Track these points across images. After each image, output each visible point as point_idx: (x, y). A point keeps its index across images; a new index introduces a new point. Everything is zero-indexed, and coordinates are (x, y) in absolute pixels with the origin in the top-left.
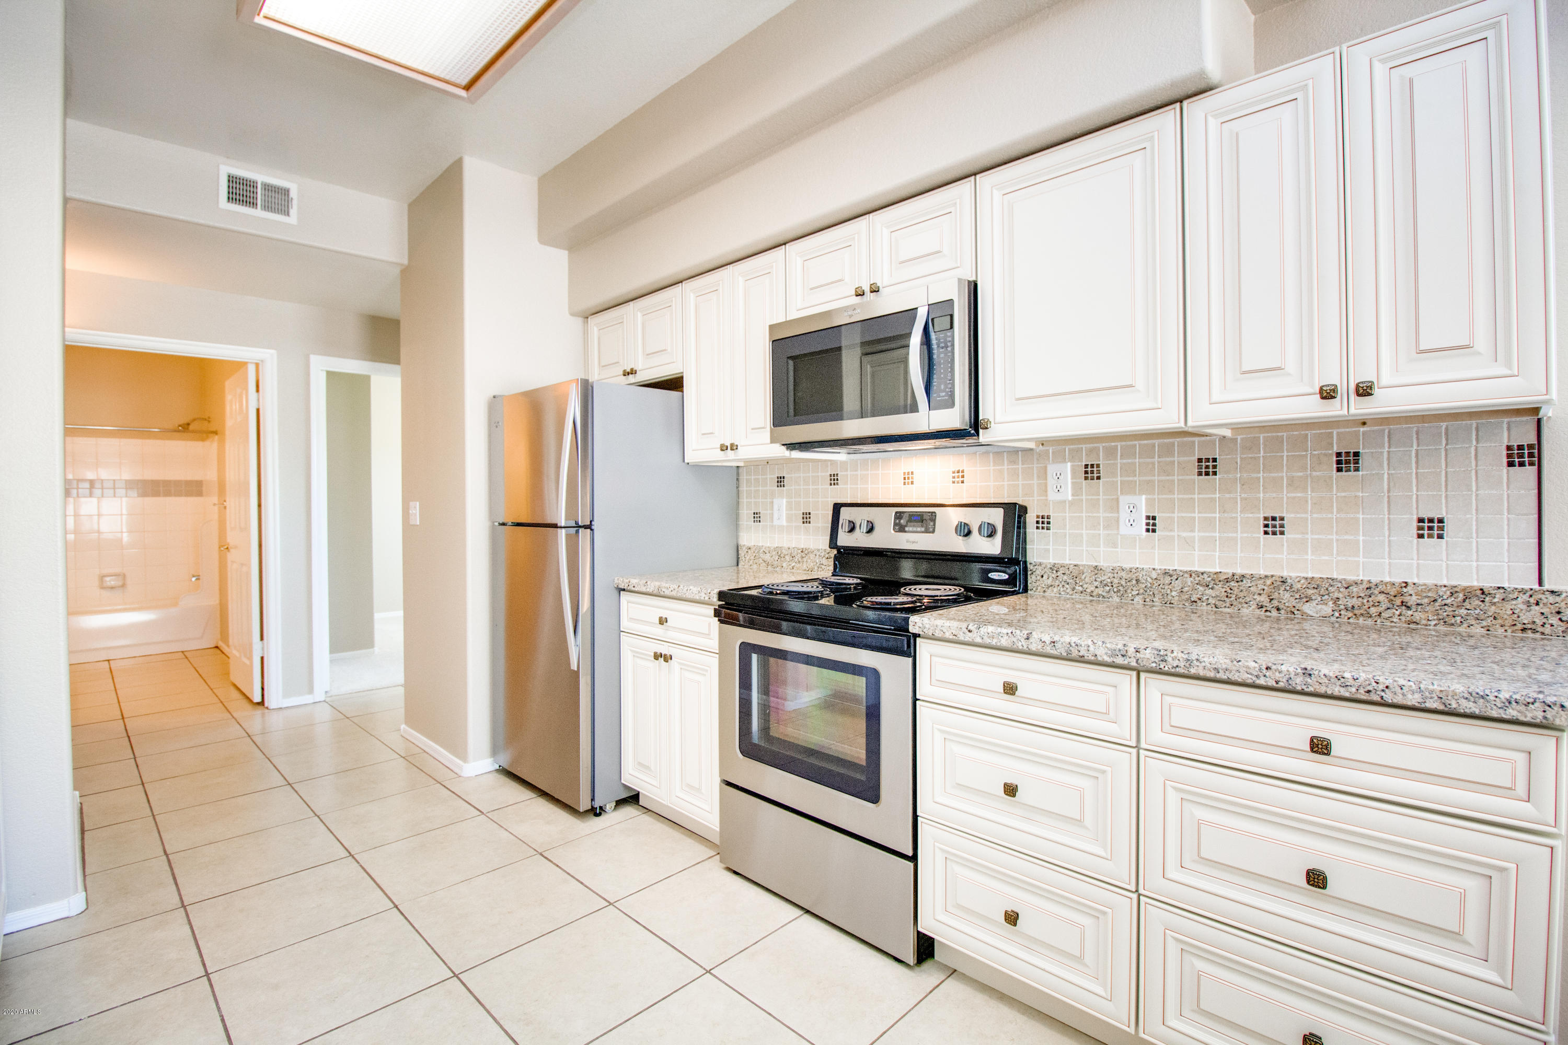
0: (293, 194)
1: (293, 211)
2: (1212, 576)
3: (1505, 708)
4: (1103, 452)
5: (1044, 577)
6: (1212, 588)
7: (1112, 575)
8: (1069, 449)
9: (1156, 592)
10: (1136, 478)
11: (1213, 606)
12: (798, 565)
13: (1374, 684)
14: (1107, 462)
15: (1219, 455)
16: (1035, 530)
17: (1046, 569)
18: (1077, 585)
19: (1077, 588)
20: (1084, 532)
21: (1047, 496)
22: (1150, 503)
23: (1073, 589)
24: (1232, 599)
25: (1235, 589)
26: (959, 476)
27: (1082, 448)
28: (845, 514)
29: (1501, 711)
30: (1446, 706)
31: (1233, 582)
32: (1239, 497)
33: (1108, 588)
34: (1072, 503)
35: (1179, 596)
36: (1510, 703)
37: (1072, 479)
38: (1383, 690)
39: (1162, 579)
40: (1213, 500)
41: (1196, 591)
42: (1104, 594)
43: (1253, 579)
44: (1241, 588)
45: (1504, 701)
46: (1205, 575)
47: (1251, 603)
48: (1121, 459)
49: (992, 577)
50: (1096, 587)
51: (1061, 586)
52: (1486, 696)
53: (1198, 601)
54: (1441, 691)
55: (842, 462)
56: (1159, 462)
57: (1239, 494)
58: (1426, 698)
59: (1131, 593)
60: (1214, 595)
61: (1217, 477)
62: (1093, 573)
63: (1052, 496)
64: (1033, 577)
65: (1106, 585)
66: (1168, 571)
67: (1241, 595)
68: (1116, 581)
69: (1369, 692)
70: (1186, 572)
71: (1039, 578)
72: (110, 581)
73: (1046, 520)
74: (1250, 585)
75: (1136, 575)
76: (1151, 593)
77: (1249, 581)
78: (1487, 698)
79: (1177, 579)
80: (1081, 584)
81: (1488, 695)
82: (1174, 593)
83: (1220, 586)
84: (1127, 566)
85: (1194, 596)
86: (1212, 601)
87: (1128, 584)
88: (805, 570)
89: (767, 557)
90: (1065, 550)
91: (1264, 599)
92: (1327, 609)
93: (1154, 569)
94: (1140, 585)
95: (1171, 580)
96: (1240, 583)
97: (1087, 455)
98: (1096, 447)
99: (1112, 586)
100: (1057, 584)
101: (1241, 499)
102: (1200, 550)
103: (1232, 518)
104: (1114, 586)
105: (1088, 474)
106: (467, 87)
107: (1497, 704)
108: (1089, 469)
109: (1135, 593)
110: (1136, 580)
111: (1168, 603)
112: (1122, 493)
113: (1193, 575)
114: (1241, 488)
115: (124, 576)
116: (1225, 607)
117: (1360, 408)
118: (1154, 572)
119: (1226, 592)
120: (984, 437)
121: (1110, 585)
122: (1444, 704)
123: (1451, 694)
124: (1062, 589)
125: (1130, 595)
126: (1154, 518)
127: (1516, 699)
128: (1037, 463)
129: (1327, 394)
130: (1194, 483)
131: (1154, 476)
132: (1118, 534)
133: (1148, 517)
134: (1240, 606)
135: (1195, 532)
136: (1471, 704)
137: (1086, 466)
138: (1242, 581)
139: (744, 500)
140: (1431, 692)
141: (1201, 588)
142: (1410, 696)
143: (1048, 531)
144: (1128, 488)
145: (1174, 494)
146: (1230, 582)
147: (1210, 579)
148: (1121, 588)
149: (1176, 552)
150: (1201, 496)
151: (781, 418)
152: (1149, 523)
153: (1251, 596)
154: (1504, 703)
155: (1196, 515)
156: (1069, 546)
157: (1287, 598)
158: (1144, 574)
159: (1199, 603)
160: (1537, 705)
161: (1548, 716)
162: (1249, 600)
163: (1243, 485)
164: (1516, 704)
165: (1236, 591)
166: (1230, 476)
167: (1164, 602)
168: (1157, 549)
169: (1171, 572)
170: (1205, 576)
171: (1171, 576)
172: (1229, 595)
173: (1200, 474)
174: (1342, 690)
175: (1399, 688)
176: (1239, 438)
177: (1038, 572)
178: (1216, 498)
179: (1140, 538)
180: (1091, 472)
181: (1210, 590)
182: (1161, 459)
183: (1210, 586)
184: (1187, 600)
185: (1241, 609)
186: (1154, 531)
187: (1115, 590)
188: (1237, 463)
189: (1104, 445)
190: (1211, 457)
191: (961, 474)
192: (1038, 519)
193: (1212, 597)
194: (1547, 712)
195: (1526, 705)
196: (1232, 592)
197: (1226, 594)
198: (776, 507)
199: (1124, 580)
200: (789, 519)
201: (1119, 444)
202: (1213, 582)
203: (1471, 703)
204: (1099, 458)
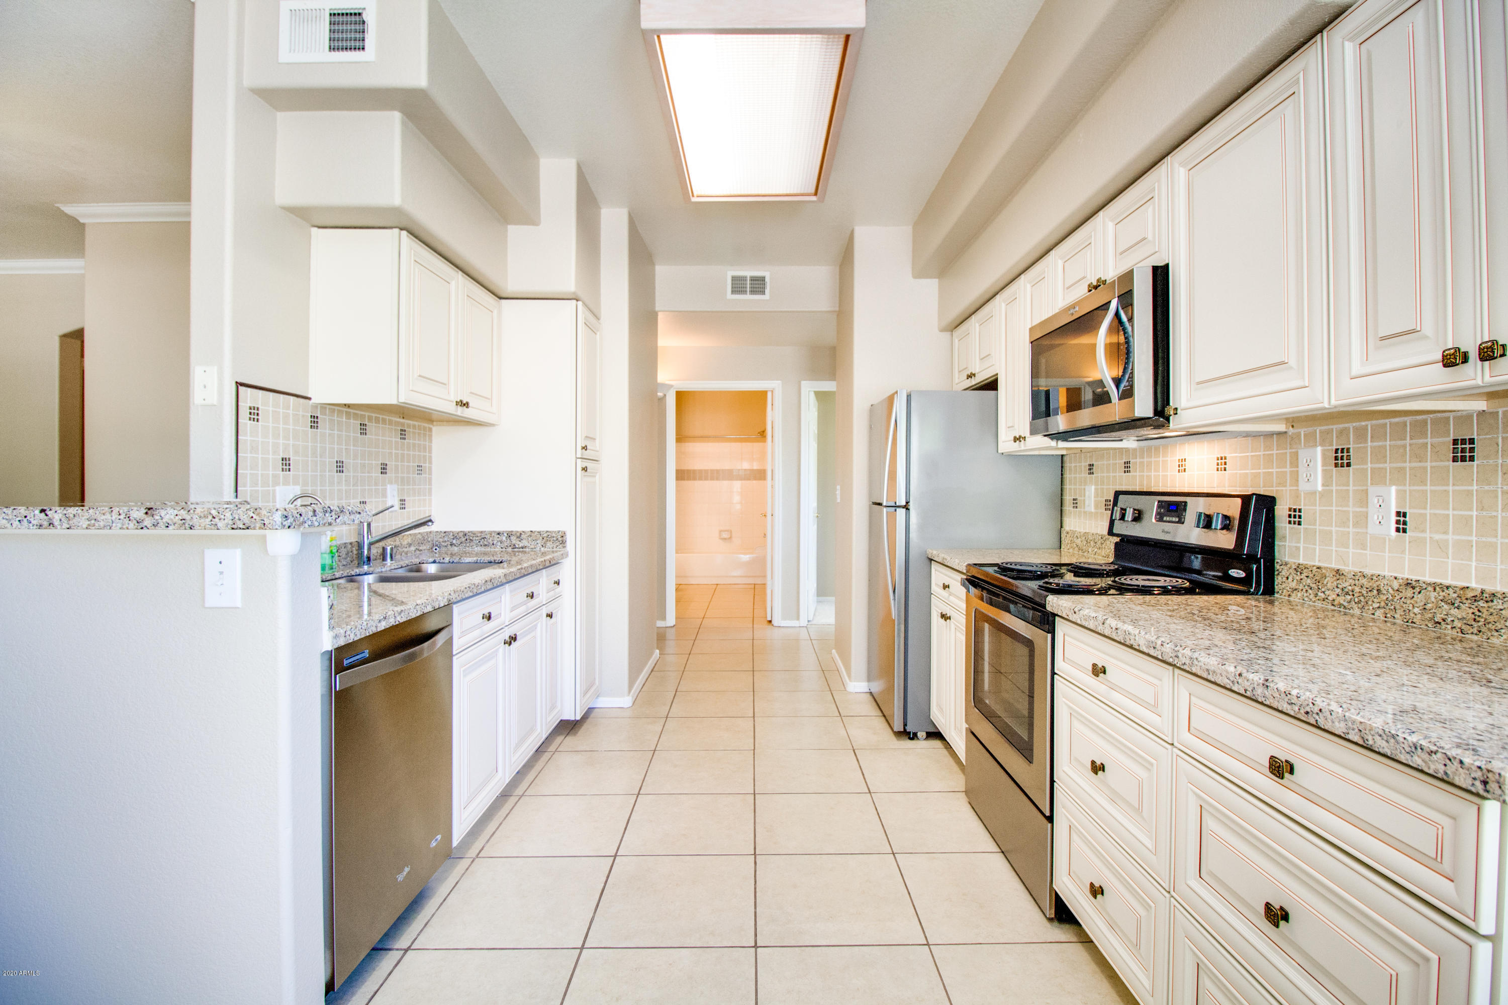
0: (767, 280)
1: (767, 291)
2: (1458, 592)
3: (1412, 754)
4: (1353, 435)
5: (1289, 579)
6: (1458, 608)
7: (1353, 582)
8: (1320, 430)
9: (1398, 607)
10: (1387, 465)
11: (1459, 630)
12: (1099, 551)
13: (1311, 705)
14: (1357, 446)
15: (1478, 435)
16: (1288, 525)
17: (1291, 571)
18: (1320, 591)
19: (1319, 594)
20: (1334, 529)
21: (1297, 486)
22: (1401, 495)
23: (1316, 595)
24: (1480, 624)
25: (1484, 610)
26: (1222, 464)
27: (1332, 429)
28: (1121, 501)
29: (1408, 756)
30: (1364, 741)
31: (1482, 601)
32: (1499, 490)
33: (1349, 597)
34: (1322, 494)
35: (1422, 614)
36: (1416, 748)
37: (1323, 466)
38: (1317, 713)
39: (1404, 591)
40: (1470, 493)
41: (1440, 610)
42: (1346, 604)
43: (1506, 599)
44: (1491, 610)
45: (1412, 745)
46: (1450, 589)
47: (1503, 631)
48: (1371, 442)
49: (1231, 574)
50: (1338, 595)
51: (1304, 590)
52: (1396, 736)
53: (1443, 623)
54: (1361, 723)
55: (1135, 450)
56: (1410, 445)
57: (1500, 486)
58: (1349, 728)
59: (1372, 605)
60: (1460, 617)
61: (1475, 463)
62: (1335, 578)
63: (1303, 486)
64: (1280, 578)
65: (1347, 593)
66: (1410, 581)
67: (1491, 619)
68: (1357, 589)
69: (1307, 713)
70: (1430, 584)
71: (1284, 579)
72: (725, 535)
73: (1297, 513)
74: (1502, 608)
75: (1378, 583)
76: (1392, 607)
77: (1500, 602)
78: (1397, 738)
79: (1419, 593)
80: (1323, 590)
81: (1398, 735)
82: (1416, 610)
83: (1467, 605)
84: (1368, 571)
85: (1438, 615)
86: (1457, 624)
87: (1370, 594)
88: (1103, 557)
89: (1078, 541)
90: (1315, 549)
93: (1396, 578)
94: (1382, 596)
95: (1414, 593)
96: (1490, 604)
97: (1337, 437)
98: (1346, 428)
99: (1353, 595)
100: (1301, 588)
101: (1502, 492)
102: (1453, 559)
103: (1491, 517)
104: (1356, 595)
105: (1338, 460)
106: (816, 194)
107: (1406, 748)
108: (1339, 455)
109: (1377, 605)
110: (1378, 590)
111: (1410, 621)
112: (1372, 484)
113: (1437, 588)
114: (1502, 477)
115: (731, 532)
116: (1472, 633)
118: (1395, 581)
119: (1473, 613)
120: (1173, 424)
121: (1351, 593)
122: (1363, 738)
123: (1368, 728)
124: (1305, 594)
125: (1371, 608)
126: (1405, 515)
127: (1421, 745)
128: (1290, 448)
130: (1449, 471)
131: (1405, 462)
132: (1367, 533)
133: (1398, 514)
134: (1490, 634)
135: (1448, 534)
136: (1384, 744)
137: (1336, 451)
138: (1492, 601)
139: (1067, 487)
140: (1354, 722)
141: (1446, 606)
142: (1337, 723)
143: (1299, 526)
144: (1379, 478)
145: (1426, 485)
146: (1478, 601)
147: (1455, 595)
148: (1362, 598)
149: (1428, 558)
150: (1457, 488)
152: (1400, 520)
153: (1502, 622)
154: (1411, 747)
155: (1451, 512)
156: (1319, 545)
158: (1386, 583)
159: (1443, 625)
160: (1439, 755)
161: (1449, 772)
162: (1500, 627)
163: (1505, 474)
164: (1420, 750)
165: (1485, 614)
166: (1491, 461)
167: (1405, 620)
168: (1407, 553)
169: (1414, 583)
170: (1451, 591)
171: (1413, 588)
172: (1478, 619)
173: (1455, 460)
174: (1289, 707)
175: (1329, 713)
176: (1500, 411)
177: (1283, 573)
178: (1473, 491)
179: (1389, 539)
180: (1341, 458)
181: (1456, 610)
182: (1414, 441)
183: (1456, 605)
184: (1431, 619)
185: (1491, 638)
186: (1404, 531)
187: (1356, 600)
188: (1497, 444)
189: (1354, 424)
190: (1467, 438)
191: (1223, 461)
192: (1290, 513)
193: (1458, 619)
194: (1448, 767)
195: (1429, 754)
196: (1480, 614)
197: (1473, 616)
198: (1087, 494)
199: (1365, 589)
200: (1096, 507)
201: (1369, 424)
202: (1459, 600)
203: (1384, 742)
204: (1350, 441)
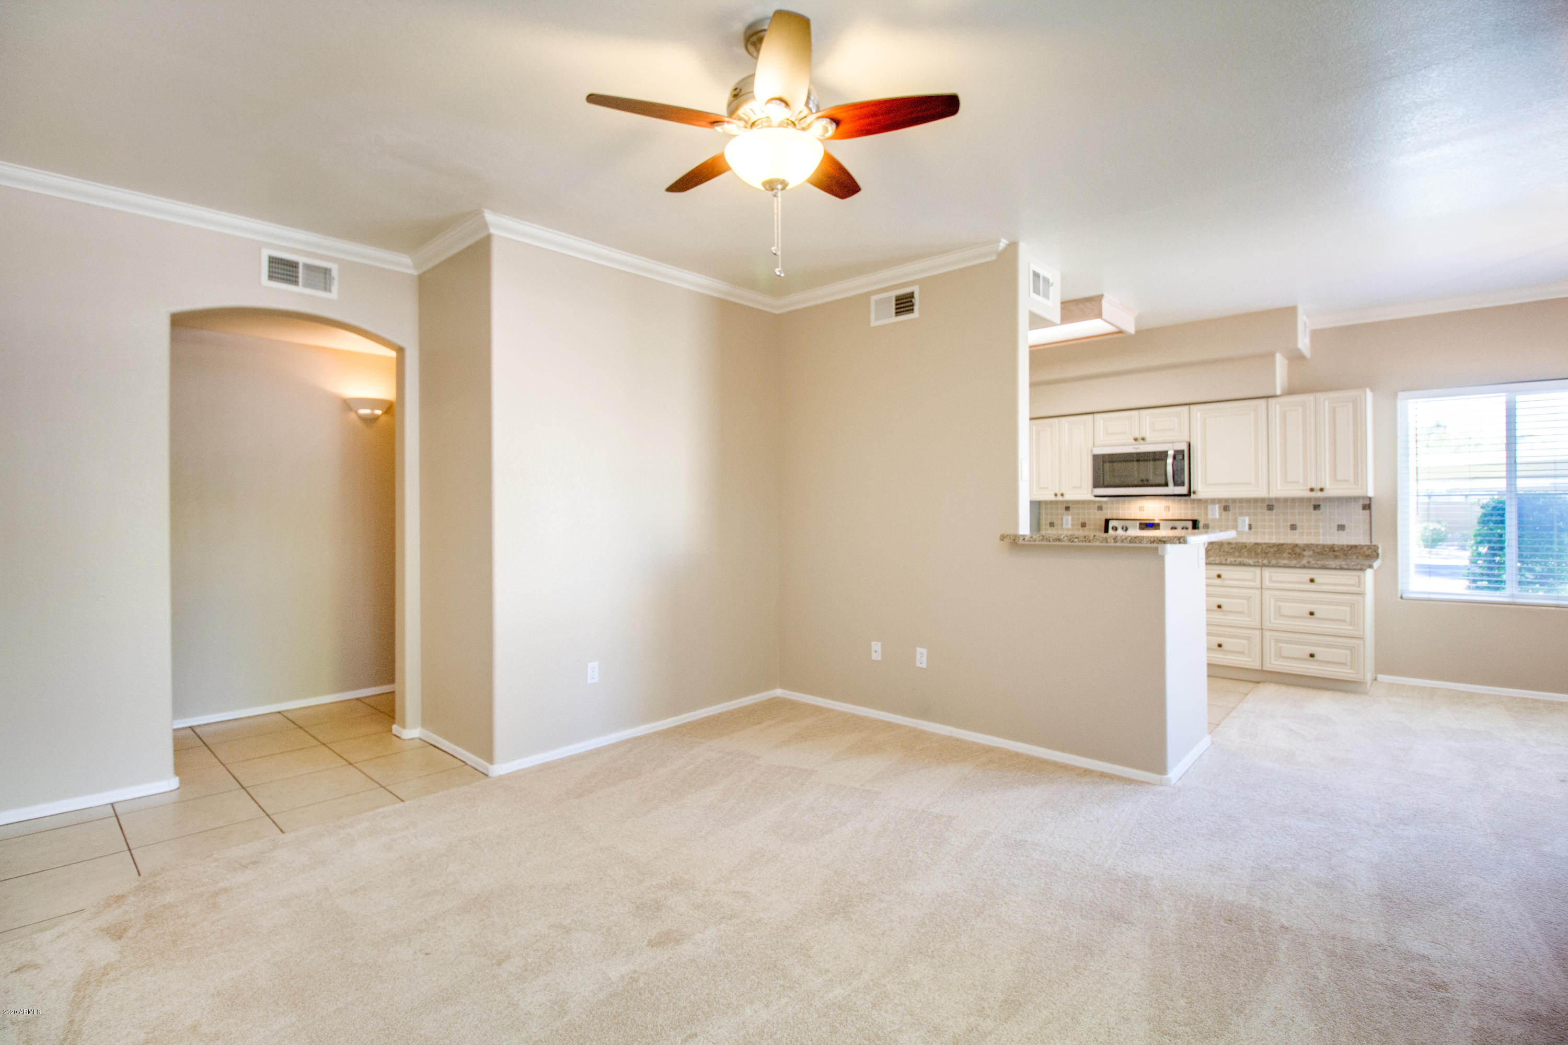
6: (1272, 548)
8: (1217, 500)
14: (1233, 505)
21: (1207, 517)
22: (1249, 520)
27: (1222, 500)
28: (1111, 524)
31: (1280, 546)
34: (1219, 520)
37: (1218, 511)
39: (1253, 546)
43: (1287, 545)
44: (1282, 548)
55: (1105, 501)
57: (1281, 517)
60: (1273, 551)
61: (1274, 513)
63: (1210, 516)
70: (1263, 543)
79: (1259, 546)
83: (1275, 548)
91: (1290, 551)
92: (1311, 553)
97: (1224, 505)
98: (1230, 502)
101: (1283, 519)
103: (1279, 524)
112: (1239, 516)
113: (1266, 544)
114: (1282, 515)
117: (1320, 494)
118: (1251, 543)
119: (1277, 549)
120: (1193, 496)
126: (1251, 525)
128: (1204, 505)
129: (1312, 490)
130: (1266, 514)
131: (1251, 512)
133: (1249, 524)
134: (1282, 554)
135: (1266, 529)
138: (1283, 545)
139: (1043, 517)
144: (1241, 514)
145: (1258, 517)
149: (1260, 536)
150: (1268, 518)
151: (1096, 485)
152: (1249, 527)
155: (1267, 524)
157: (1298, 550)
158: (1248, 544)
166: (1278, 512)
168: (1253, 535)
169: (1258, 543)
170: (1270, 544)
171: (1257, 545)
173: (1268, 512)
174: (1317, 567)
176: (1281, 501)
178: (1273, 518)
179: (1246, 532)
180: (1226, 508)
182: (1253, 506)
186: (1251, 529)
188: (1280, 508)
190: (1272, 507)
196: (1279, 549)
198: (1064, 520)
200: (1073, 525)
201: (1237, 502)
202: (1272, 546)
204: (1229, 506)
